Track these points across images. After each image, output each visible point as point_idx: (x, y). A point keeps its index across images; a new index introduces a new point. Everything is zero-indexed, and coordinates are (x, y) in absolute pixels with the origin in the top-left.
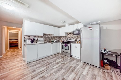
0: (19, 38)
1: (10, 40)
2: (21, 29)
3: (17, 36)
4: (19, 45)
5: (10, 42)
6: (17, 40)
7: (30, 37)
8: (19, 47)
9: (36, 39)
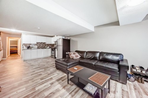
0: (19, 46)
1: (10, 47)
2: (20, 38)
3: (17, 44)
4: (19, 52)
5: (10, 49)
6: (17, 47)
7: (27, 45)
8: (19, 54)
9: (31, 46)
